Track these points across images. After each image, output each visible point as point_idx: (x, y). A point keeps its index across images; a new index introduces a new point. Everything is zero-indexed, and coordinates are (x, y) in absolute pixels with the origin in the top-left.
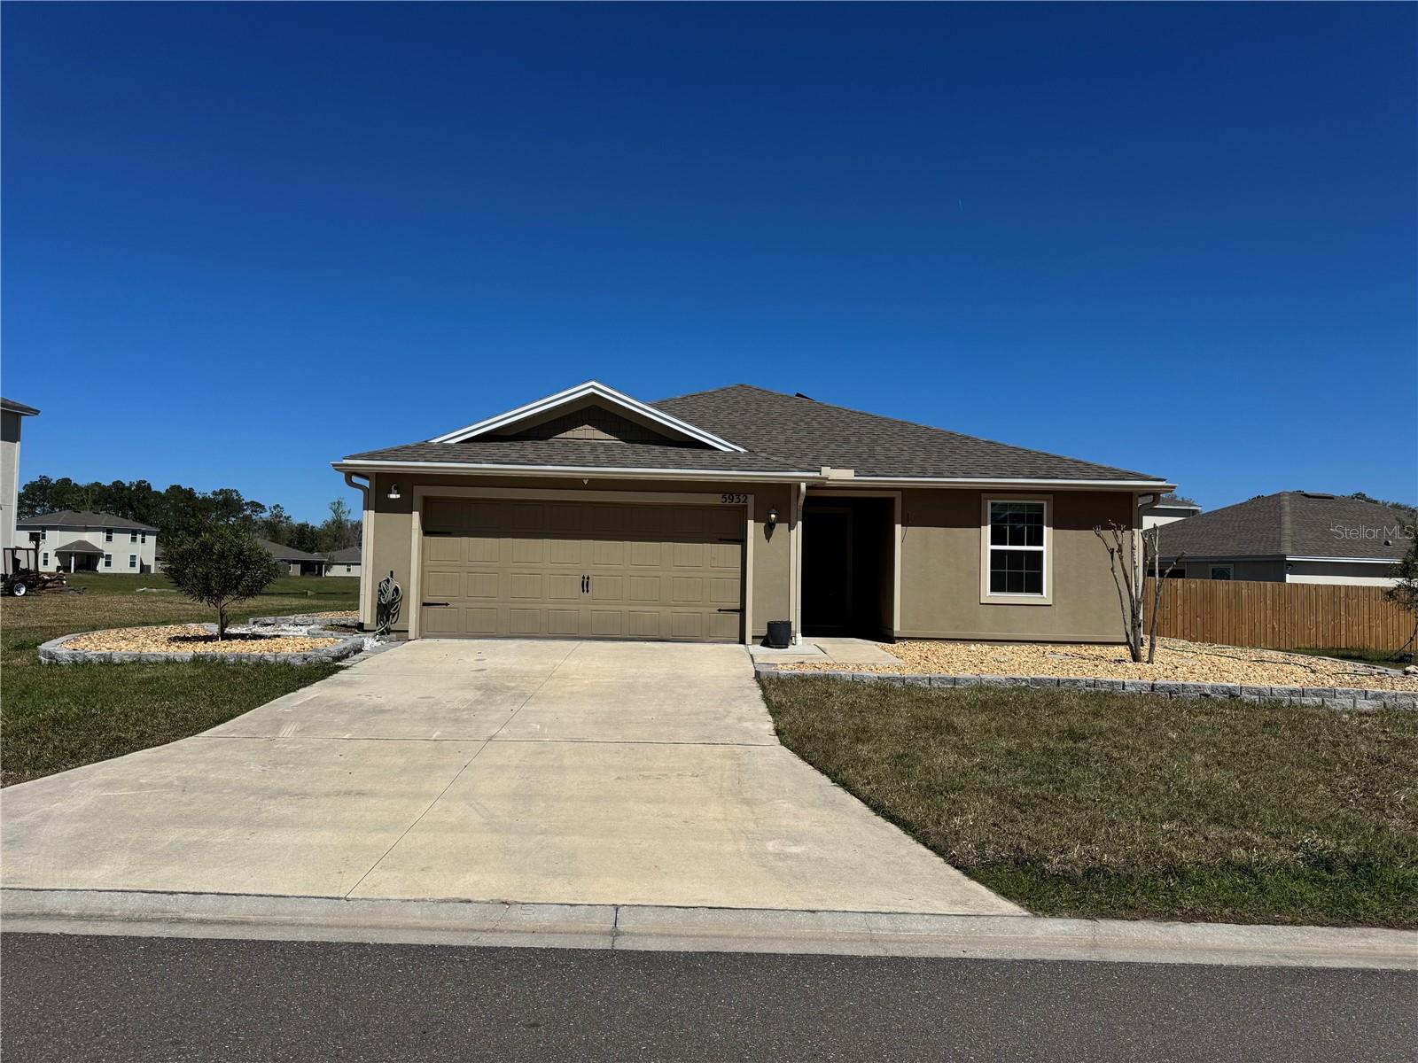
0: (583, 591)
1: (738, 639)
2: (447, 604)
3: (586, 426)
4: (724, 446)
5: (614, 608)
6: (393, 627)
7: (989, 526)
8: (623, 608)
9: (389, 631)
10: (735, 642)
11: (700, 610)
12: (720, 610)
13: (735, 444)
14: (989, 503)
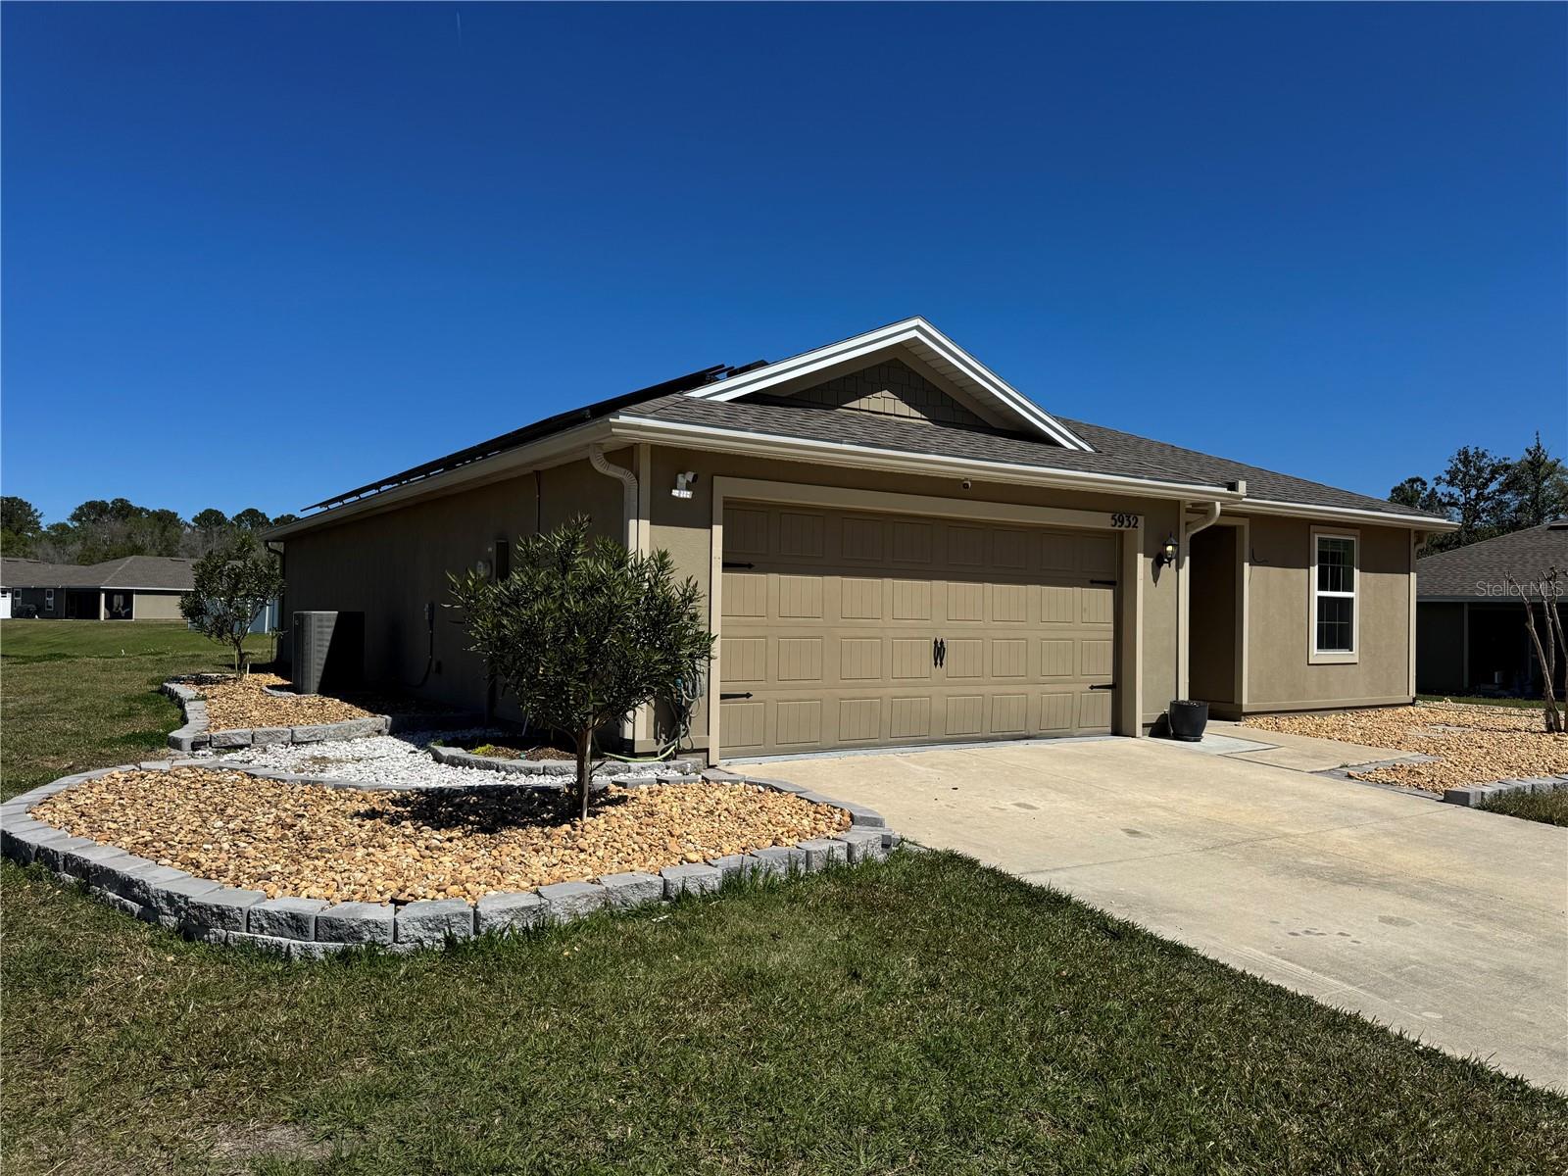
0: (936, 664)
1: (1109, 729)
2: (748, 696)
3: (886, 393)
4: (1068, 441)
5: (974, 690)
6: (685, 744)
7: (1317, 567)
8: (984, 690)
9: (679, 751)
10: (1104, 734)
11: (1072, 687)
12: (1092, 687)
13: (1082, 439)
14: (1317, 536)
